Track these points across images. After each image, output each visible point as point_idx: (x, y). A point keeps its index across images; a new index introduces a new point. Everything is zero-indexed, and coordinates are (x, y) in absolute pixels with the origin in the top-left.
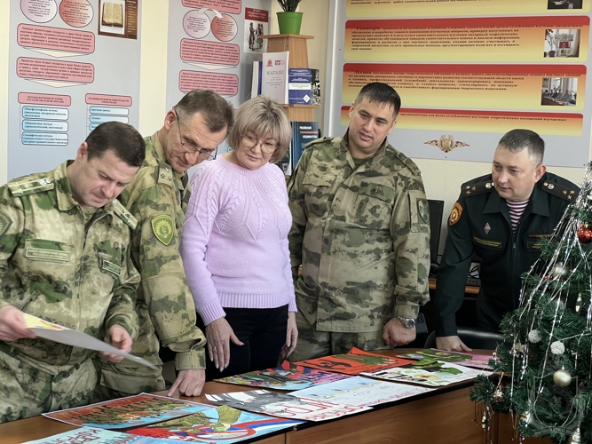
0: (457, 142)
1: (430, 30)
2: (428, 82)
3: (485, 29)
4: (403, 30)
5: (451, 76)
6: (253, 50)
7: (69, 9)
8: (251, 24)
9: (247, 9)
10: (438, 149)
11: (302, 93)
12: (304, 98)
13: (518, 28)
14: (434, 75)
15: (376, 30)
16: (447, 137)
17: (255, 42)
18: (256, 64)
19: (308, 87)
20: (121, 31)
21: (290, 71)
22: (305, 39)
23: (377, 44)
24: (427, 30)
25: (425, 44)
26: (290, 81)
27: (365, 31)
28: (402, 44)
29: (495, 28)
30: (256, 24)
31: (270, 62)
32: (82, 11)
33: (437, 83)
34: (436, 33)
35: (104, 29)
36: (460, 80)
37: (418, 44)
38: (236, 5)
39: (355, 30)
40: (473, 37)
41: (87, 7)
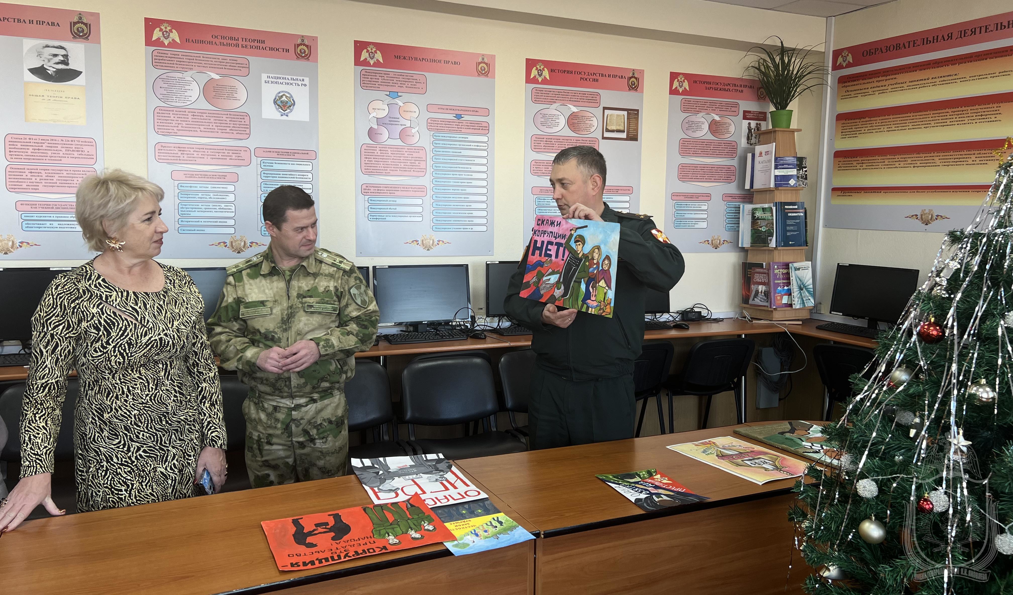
0: (937, 216)
1: (912, 114)
2: (909, 162)
3: (966, 108)
4: (887, 117)
5: (932, 154)
6: (751, 145)
7: (576, 121)
8: (749, 124)
9: (745, 112)
10: (919, 223)
11: (788, 178)
12: (790, 182)
13: (1001, 104)
14: (915, 155)
15: (862, 120)
16: (927, 211)
17: (753, 138)
18: (749, 156)
19: (794, 172)
20: (624, 135)
21: (776, 159)
22: (793, 131)
23: (863, 132)
24: (909, 115)
25: (907, 128)
26: (776, 168)
27: (853, 121)
28: (885, 130)
29: (977, 107)
30: (753, 124)
31: (761, 153)
32: (587, 122)
33: (918, 162)
34: (918, 117)
35: (607, 135)
36: (941, 157)
37: (900, 128)
38: (733, 109)
39: (844, 121)
40: (954, 117)
41: (592, 119)
